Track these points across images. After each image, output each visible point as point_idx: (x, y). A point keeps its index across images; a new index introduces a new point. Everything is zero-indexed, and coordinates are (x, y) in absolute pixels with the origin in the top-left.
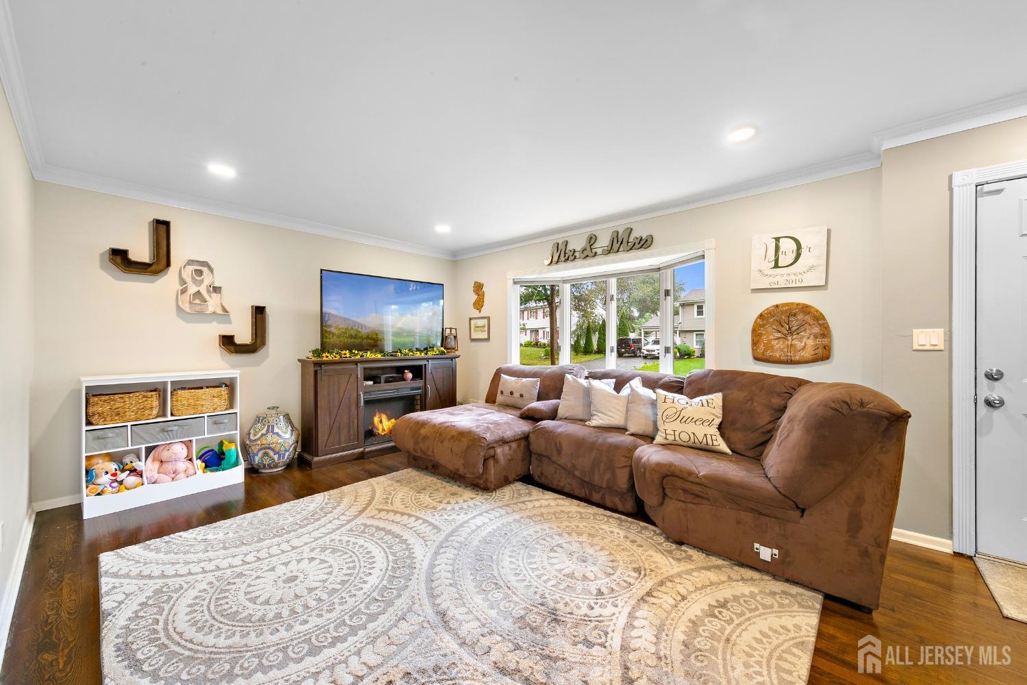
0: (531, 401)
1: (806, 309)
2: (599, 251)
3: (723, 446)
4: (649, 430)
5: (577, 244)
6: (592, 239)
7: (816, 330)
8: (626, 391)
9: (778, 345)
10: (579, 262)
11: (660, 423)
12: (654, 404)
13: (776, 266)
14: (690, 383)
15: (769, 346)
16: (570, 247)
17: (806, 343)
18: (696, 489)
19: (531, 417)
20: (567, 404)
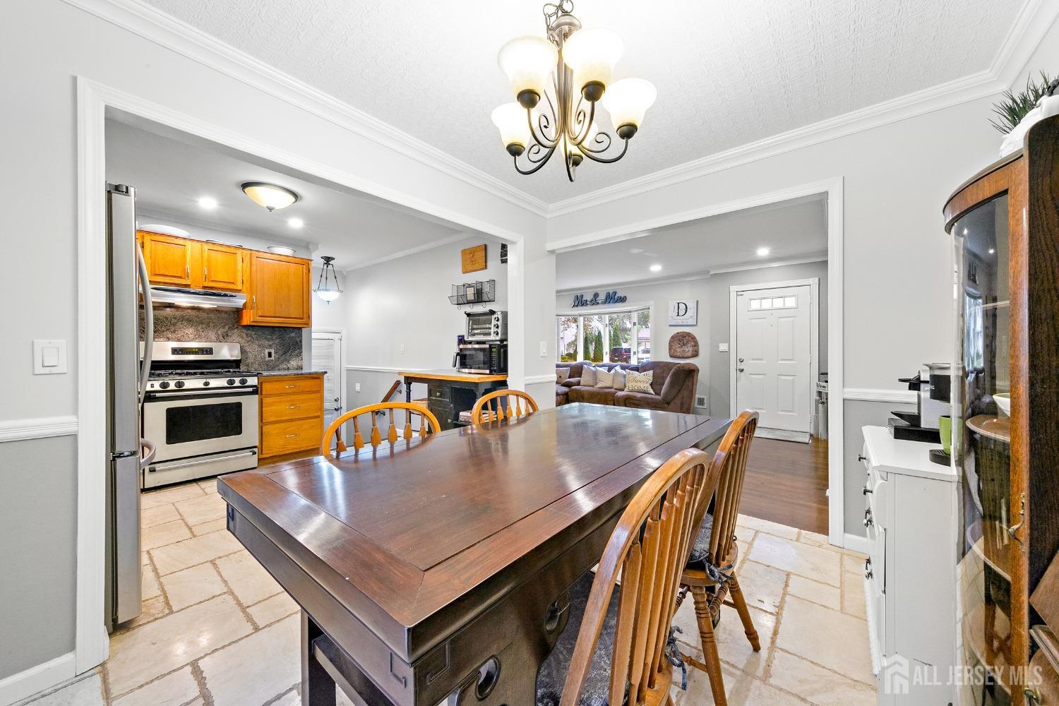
0: (566, 378)
1: (689, 334)
2: (600, 302)
3: (652, 391)
4: (623, 387)
5: (588, 297)
6: (596, 295)
7: (693, 343)
8: (613, 372)
9: (678, 350)
10: (589, 307)
11: (627, 383)
12: (625, 376)
13: (678, 315)
14: (641, 368)
15: (675, 351)
16: (584, 298)
17: (689, 349)
18: (636, 402)
19: (568, 385)
20: (585, 379)
